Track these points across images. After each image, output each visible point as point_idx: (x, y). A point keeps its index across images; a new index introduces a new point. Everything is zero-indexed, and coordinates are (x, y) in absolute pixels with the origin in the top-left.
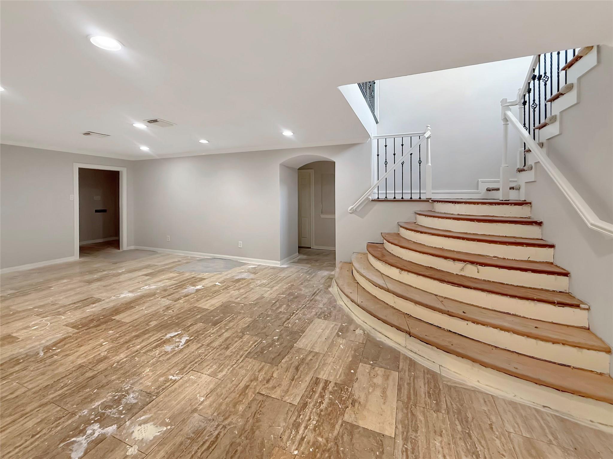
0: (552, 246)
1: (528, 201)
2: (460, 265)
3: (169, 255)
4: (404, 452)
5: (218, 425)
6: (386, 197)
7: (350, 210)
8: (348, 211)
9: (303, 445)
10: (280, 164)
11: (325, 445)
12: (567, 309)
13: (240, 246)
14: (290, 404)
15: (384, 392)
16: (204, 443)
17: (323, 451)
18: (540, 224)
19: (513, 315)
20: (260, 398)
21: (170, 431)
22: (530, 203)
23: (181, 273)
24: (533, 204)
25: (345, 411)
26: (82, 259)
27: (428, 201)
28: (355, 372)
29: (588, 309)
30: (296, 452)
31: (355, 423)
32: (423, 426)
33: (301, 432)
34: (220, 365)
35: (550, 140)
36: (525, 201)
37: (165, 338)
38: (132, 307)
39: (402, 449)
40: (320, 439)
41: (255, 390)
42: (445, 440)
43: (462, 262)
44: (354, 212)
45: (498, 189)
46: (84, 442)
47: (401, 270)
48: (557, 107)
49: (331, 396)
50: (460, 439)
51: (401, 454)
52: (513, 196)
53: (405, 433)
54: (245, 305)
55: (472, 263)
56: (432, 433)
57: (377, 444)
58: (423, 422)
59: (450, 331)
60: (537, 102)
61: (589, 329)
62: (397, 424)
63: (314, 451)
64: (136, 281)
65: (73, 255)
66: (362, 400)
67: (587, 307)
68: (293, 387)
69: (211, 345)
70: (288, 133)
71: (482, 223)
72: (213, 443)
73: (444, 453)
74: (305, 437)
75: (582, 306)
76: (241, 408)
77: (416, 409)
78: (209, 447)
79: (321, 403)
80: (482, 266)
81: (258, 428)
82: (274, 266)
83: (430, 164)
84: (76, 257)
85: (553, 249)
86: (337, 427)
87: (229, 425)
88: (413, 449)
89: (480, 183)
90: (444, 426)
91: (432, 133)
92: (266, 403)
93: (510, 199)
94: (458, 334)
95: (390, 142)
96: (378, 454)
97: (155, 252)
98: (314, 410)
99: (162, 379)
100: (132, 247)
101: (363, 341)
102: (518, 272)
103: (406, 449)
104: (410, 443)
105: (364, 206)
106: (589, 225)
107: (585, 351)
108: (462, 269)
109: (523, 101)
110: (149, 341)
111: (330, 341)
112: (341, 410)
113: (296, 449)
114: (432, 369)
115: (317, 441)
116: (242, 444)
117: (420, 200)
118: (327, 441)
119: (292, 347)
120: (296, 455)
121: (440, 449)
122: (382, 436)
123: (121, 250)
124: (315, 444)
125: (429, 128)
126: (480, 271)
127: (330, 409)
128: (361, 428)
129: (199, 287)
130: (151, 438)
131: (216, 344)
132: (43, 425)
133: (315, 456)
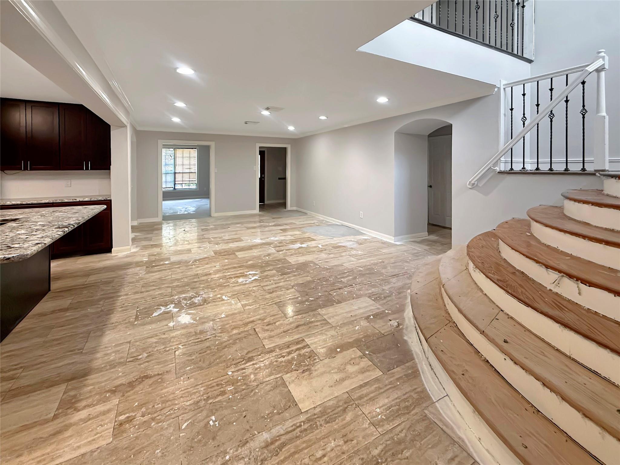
2: (554, 275)
3: (313, 217)
4: (295, 425)
5: (213, 334)
6: (524, 168)
7: (469, 185)
9: (239, 372)
10: (396, 132)
11: (250, 382)
13: (361, 216)
14: (264, 345)
15: (343, 380)
16: (199, 338)
17: (245, 384)
19: (605, 379)
20: (252, 332)
21: (192, 324)
23: (304, 233)
25: (291, 372)
26: (261, 213)
28: (340, 352)
30: (230, 373)
31: (287, 384)
32: (341, 424)
33: (247, 365)
34: (255, 301)
37: (246, 273)
38: (252, 249)
39: (297, 423)
40: (252, 376)
41: (254, 326)
42: (345, 448)
43: (557, 273)
44: (474, 187)
46: (163, 310)
49: (296, 357)
50: (362, 459)
51: (292, 424)
53: (316, 416)
54: (320, 267)
55: (571, 276)
56: (340, 434)
57: (283, 406)
58: (345, 422)
59: (487, 361)
62: (318, 407)
63: (240, 380)
64: (271, 233)
65: (255, 209)
66: (315, 374)
68: (279, 337)
69: (264, 288)
70: (382, 100)
72: (202, 341)
73: (327, 454)
74: (245, 369)
76: (235, 332)
77: (355, 409)
78: (198, 342)
79: (284, 357)
80: (586, 285)
81: (229, 347)
82: (388, 240)
83: (604, 114)
84: (257, 211)
86: (272, 377)
87: (219, 337)
88: (305, 430)
90: (361, 439)
92: (251, 337)
94: (495, 369)
95: (530, 88)
96: (275, 412)
97: (306, 214)
98: (272, 358)
99: (219, 296)
100: (295, 208)
101: (385, 333)
103: (300, 426)
104: (309, 425)
105: (488, 180)
108: (557, 284)
110: (237, 272)
111: (352, 319)
112: (291, 369)
113: (232, 372)
114: (430, 393)
115: (249, 376)
116: (212, 350)
117: (583, 173)
118: (255, 380)
119: (315, 310)
120: (228, 374)
121: (329, 449)
122: (294, 405)
123: (286, 210)
124: (245, 377)
125: (602, 54)
126: (582, 293)
127: (284, 364)
128: (287, 389)
129: (303, 246)
130: (183, 323)
131: (267, 288)
132: (159, 296)
133: (237, 383)
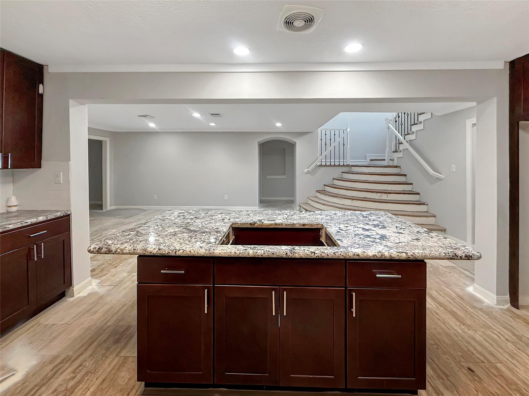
0: (412, 184)
1: (398, 166)
2: (379, 194)
6: (326, 164)
7: (306, 172)
8: (305, 172)
10: (259, 142)
12: (421, 206)
13: (226, 198)
18: (405, 175)
22: (400, 167)
24: (401, 167)
27: (349, 166)
29: (427, 205)
35: (411, 141)
36: (397, 166)
44: (308, 173)
45: (385, 160)
47: (352, 200)
48: (414, 128)
52: (391, 163)
55: (385, 193)
60: (403, 122)
61: (427, 212)
67: (427, 204)
70: (279, 125)
71: (383, 176)
75: (425, 204)
80: (389, 194)
83: (349, 146)
85: (412, 185)
89: (367, 156)
91: (350, 129)
93: (390, 165)
97: (142, 210)
100: (113, 207)
102: (403, 195)
105: (315, 169)
106: (431, 174)
107: (429, 218)
108: (380, 197)
109: (395, 120)
117: (344, 166)
123: (104, 210)
125: (348, 126)
126: (388, 196)
